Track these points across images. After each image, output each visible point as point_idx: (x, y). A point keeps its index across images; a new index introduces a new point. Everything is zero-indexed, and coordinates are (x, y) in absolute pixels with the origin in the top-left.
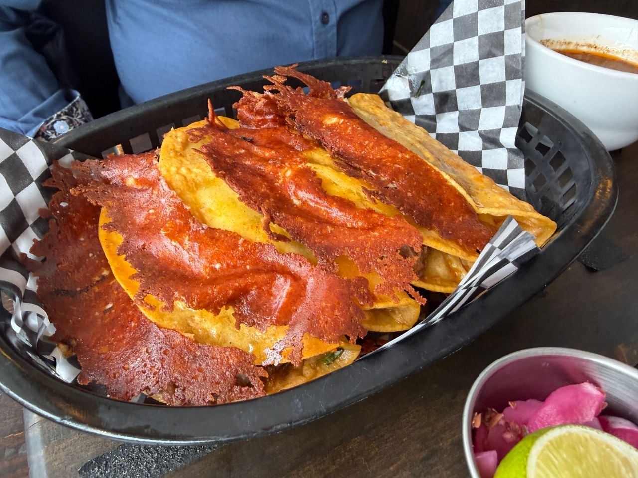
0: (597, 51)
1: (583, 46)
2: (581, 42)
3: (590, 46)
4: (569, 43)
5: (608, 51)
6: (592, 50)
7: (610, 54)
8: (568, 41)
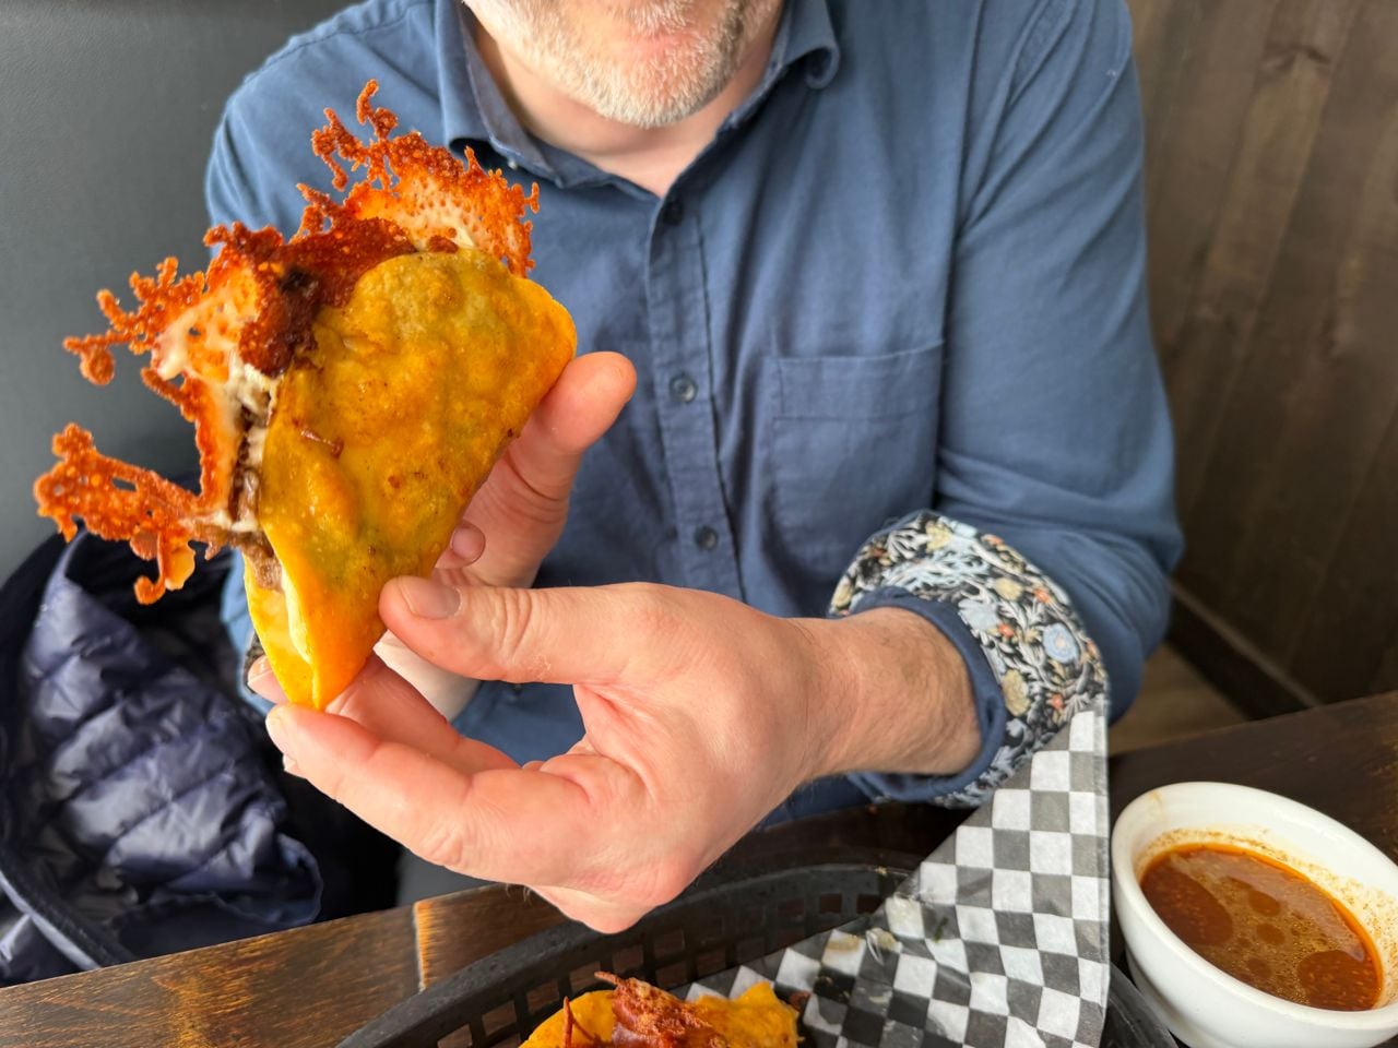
0: (1267, 854)
1: (1241, 841)
2: (1238, 835)
3: (1253, 843)
4: (1217, 834)
5: (1285, 857)
6: (1258, 850)
7: (1290, 864)
8: (1214, 830)
